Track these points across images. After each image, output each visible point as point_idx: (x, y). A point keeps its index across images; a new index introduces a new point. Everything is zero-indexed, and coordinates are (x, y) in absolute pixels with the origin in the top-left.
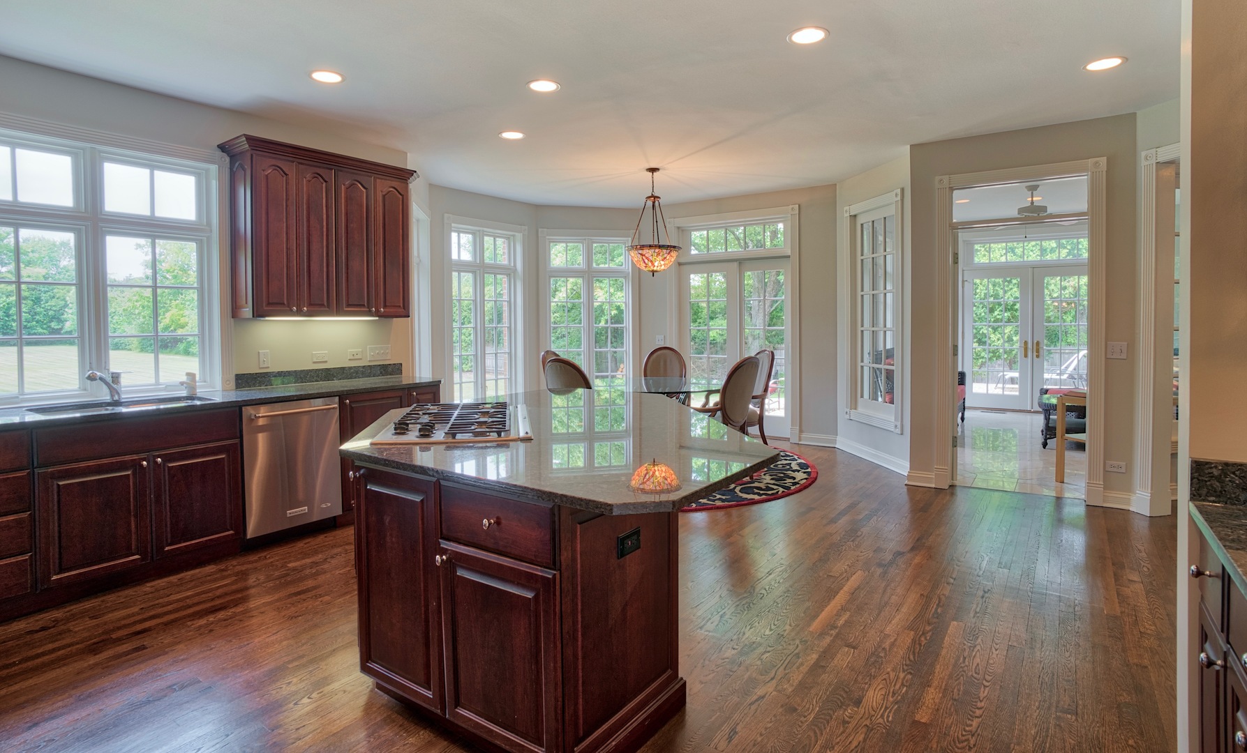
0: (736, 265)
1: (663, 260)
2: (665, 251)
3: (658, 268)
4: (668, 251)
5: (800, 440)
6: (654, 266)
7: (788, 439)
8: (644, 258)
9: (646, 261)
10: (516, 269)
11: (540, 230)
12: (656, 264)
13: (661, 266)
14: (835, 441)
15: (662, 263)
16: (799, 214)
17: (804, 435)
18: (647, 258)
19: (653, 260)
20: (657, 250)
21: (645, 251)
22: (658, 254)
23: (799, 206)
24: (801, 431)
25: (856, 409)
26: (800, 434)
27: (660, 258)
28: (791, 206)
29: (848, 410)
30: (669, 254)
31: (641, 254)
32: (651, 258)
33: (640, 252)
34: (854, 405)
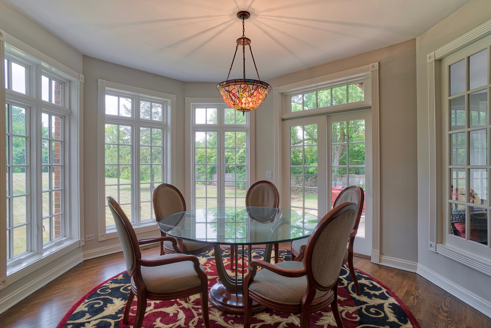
0: (324, 117)
1: (250, 96)
2: (251, 86)
3: (247, 105)
4: (255, 87)
5: (380, 261)
6: (242, 103)
7: (368, 258)
8: (231, 95)
9: (233, 97)
10: (167, 125)
11: (186, 98)
12: (243, 101)
13: (249, 103)
14: (416, 267)
15: (250, 99)
16: (379, 70)
17: (384, 258)
18: (234, 95)
19: (240, 96)
20: (243, 86)
21: (231, 88)
22: (244, 90)
23: (379, 63)
24: (381, 253)
25: (442, 243)
26: (380, 256)
27: (246, 94)
28: (372, 64)
29: (434, 244)
30: (256, 90)
31: (229, 92)
32: (237, 94)
33: (227, 88)
34: (440, 239)
